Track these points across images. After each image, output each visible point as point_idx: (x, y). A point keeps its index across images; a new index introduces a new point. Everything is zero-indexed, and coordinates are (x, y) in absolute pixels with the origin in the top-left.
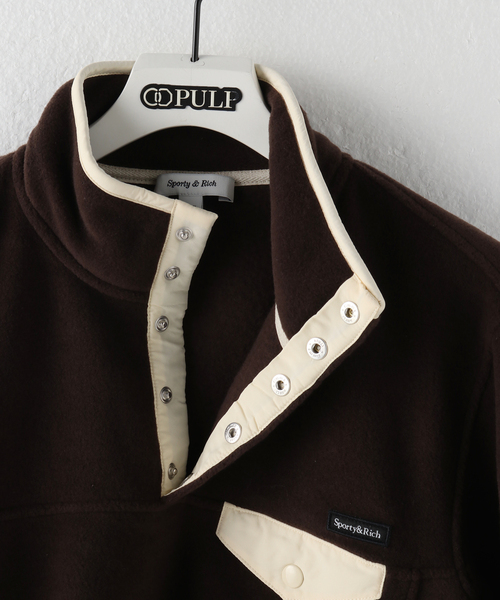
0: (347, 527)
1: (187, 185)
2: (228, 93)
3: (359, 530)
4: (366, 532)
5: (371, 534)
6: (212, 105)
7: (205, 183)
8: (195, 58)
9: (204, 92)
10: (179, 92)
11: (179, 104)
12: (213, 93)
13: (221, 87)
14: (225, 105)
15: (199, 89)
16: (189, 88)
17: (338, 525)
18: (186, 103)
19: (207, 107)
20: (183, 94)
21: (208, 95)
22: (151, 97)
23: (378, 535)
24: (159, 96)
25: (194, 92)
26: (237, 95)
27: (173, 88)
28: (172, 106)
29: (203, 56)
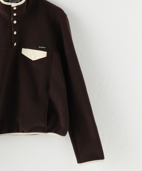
4: (44, 47)
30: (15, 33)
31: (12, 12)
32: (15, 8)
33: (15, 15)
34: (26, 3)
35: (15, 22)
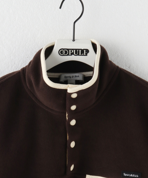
0: (128, 175)
1: (70, 77)
2: (85, 51)
3: (131, 175)
4: (134, 176)
5: (135, 176)
6: (80, 54)
7: (76, 76)
8: (74, 40)
9: (78, 50)
10: (70, 51)
11: (70, 54)
12: (80, 51)
13: (83, 49)
14: (84, 54)
15: (76, 50)
16: (73, 49)
17: (125, 175)
18: (72, 54)
19: (78, 55)
20: (71, 51)
21: (79, 51)
22: (62, 52)
23: (137, 176)
24: (64, 52)
25: (75, 51)
26: (87, 51)
27: (68, 50)
28: (68, 55)
29: (76, 40)
30: (73, 145)
31: (67, 102)
32: (74, 96)
33: (73, 108)
34: (97, 85)
35: (73, 123)
